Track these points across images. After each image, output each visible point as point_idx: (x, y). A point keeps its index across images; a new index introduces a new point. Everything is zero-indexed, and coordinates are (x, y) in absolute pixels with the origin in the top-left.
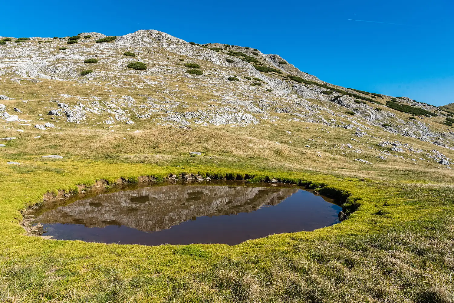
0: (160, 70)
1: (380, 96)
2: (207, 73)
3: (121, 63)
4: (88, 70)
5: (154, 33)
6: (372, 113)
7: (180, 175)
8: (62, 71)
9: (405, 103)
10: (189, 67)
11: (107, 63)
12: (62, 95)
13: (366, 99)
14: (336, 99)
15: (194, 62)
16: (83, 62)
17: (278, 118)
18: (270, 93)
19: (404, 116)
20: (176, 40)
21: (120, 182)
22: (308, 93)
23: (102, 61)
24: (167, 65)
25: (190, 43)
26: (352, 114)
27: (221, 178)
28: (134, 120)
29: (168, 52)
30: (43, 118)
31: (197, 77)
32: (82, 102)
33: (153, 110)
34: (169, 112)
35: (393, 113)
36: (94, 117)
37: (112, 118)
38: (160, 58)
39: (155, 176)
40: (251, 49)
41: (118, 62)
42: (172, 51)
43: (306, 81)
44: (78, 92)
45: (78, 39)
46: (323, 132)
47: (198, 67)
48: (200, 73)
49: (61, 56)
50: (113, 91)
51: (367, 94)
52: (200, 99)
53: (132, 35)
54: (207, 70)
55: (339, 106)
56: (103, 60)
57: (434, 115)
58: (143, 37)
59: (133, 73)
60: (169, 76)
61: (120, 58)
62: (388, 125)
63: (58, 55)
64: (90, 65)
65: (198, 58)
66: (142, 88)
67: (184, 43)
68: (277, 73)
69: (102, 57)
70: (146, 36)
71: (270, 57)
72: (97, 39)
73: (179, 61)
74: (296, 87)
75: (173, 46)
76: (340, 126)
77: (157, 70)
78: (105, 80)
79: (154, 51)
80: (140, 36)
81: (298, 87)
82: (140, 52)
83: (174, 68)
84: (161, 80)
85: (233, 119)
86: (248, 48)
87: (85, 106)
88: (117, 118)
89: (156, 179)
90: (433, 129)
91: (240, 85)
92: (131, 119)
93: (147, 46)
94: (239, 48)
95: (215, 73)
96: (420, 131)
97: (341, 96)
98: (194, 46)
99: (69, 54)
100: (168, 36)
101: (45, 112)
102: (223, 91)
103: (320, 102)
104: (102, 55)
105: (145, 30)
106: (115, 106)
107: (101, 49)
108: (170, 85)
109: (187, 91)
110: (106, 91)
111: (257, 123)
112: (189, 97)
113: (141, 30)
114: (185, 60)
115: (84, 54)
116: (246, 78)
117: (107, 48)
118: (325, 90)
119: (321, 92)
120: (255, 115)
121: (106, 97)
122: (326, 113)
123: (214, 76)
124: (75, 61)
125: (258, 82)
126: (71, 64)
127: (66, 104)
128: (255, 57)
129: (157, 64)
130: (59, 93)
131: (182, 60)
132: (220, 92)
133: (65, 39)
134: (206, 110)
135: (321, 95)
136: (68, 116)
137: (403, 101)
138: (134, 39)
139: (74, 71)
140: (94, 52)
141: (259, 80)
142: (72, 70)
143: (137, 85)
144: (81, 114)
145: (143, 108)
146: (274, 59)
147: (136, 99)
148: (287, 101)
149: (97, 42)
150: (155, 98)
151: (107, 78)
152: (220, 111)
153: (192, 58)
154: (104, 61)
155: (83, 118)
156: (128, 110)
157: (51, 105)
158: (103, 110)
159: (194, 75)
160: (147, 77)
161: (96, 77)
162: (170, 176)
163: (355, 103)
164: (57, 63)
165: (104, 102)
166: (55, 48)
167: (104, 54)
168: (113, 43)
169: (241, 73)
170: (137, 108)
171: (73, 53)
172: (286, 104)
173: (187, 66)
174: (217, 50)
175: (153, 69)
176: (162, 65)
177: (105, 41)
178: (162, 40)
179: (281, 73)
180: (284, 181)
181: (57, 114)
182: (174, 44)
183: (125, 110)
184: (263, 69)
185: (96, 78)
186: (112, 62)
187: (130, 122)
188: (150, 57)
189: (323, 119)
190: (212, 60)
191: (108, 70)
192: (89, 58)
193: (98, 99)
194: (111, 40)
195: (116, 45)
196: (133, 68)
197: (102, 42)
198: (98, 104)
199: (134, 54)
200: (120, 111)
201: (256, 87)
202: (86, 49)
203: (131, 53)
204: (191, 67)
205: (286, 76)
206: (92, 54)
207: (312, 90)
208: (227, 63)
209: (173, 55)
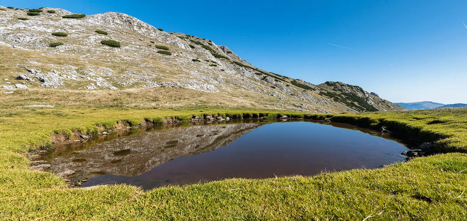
0: (133, 49)
1: (287, 78)
2: (175, 55)
3: (94, 39)
4: (57, 42)
5: (125, 17)
6: (285, 87)
7: (202, 116)
8: (26, 41)
9: (300, 83)
10: (159, 48)
11: (78, 38)
12: (31, 62)
13: (280, 79)
14: (264, 78)
15: (164, 45)
16: (51, 34)
17: (232, 89)
18: (223, 72)
19: (301, 90)
20: (146, 26)
21: (144, 124)
22: (248, 73)
23: (72, 36)
24: (139, 45)
25: (159, 29)
26: (274, 88)
27: (239, 117)
28: (116, 86)
29: (139, 34)
30: (10, 83)
31: (167, 57)
32: (57, 70)
33: (133, 79)
34: (148, 81)
35: (295, 88)
36: (73, 82)
37: (93, 84)
38: (132, 39)
39: (180, 118)
40: (207, 40)
41: (90, 38)
42: (143, 34)
43: (246, 66)
44: (49, 61)
45: (40, 13)
46: (261, 97)
47: (167, 49)
48: (170, 54)
49: (21, 25)
50: (89, 62)
51: (280, 76)
52: (171, 72)
53: (102, 16)
54: (174, 52)
55: (266, 82)
56: (73, 34)
57: (314, 90)
58: (114, 18)
59: (107, 49)
60: (143, 54)
61: (92, 35)
62: (293, 95)
63: (18, 25)
64: (59, 38)
65: (166, 42)
66: (119, 62)
67: (153, 29)
68: (226, 59)
69: (72, 32)
70: (116, 18)
71: (221, 48)
72: (63, 15)
73: (150, 43)
74: (240, 69)
75: (143, 30)
76: (269, 95)
77: (131, 48)
78: (78, 52)
79: (127, 33)
80: (110, 17)
81: (241, 69)
82: (112, 31)
83: (146, 48)
84: (135, 57)
85: (200, 88)
86: (204, 39)
87: (60, 73)
88: (98, 84)
89: (181, 120)
90: (315, 97)
91: (201, 65)
92: (114, 85)
93: (119, 27)
94: (198, 38)
95: (181, 55)
96: (309, 98)
97: (267, 77)
98: (163, 32)
99: (31, 25)
100: (138, 20)
101: (12, 76)
102: (189, 69)
103: (255, 80)
104: (72, 30)
105: (115, 13)
106: (94, 75)
107: (70, 24)
108: (145, 61)
109: (160, 66)
110: (82, 62)
111: (218, 91)
112: (163, 71)
113: (111, 13)
114: (155, 43)
115: (50, 27)
116: (206, 60)
117: (76, 24)
118: (258, 72)
119: (255, 73)
120: (216, 86)
121: (82, 66)
122: (260, 87)
123: (181, 57)
124: (41, 33)
125: (214, 64)
126: (35, 35)
127: (37, 70)
128: (210, 46)
129: (130, 44)
130: (26, 60)
131: (153, 43)
132: (187, 69)
133: (23, 10)
134: (179, 81)
135: (255, 75)
136: (43, 81)
137: (299, 81)
138: (105, 20)
139: (40, 42)
140: (62, 26)
141: (215, 63)
142: (38, 41)
143: (113, 60)
144: (57, 79)
145: (123, 77)
146: (223, 49)
147: (114, 71)
148: (235, 78)
149: (64, 17)
150: (132, 70)
151: (80, 51)
152: (190, 82)
153: (161, 41)
154: (75, 36)
155: (61, 83)
156: (108, 78)
157: (19, 70)
158: (82, 77)
159: (164, 55)
160: (122, 53)
161: (68, 49)
162: (192, 118)
163: (275, 81)
164: (17, 33)
165: (81, 71)
166: (12, 17)
167: (74, 29)
168: (82, 20)
169: (201, 57)
170: (117, 77)
171: (36, 24)
172: (235, 80)
173: (157, 47)
174: (181, 38)
175: (127, 47)
176: (135, 44)
177: (73, 18)
178: (132, 23)
179: (229, 59)
180: (292, 116)
181: (28, 79)
182: (145, 28)
183: (106, 79)
184: (217, 56)
185: (68, 51)
186: (83, 38)
187: (112, 87)
188: (123, 37)
189: (259, 90)
190: (178, 45)
191: (80, 44)
192: (57, 31)
193: (75, 68)
194: (80, 18)
195: (86, 23)
196: (107, 44)
197: (70, 18)
198: (75, 72)
199: (107, 33)
200: (101, 79)
201: (213, 67)
202: (52, 23)
203: (104, 32)
204: (161, 48)
205: (232, 62)
206: (60, 28)
207: (249, 71)
208: (190, 48)
209: (145, 37)
